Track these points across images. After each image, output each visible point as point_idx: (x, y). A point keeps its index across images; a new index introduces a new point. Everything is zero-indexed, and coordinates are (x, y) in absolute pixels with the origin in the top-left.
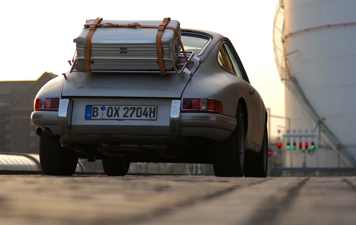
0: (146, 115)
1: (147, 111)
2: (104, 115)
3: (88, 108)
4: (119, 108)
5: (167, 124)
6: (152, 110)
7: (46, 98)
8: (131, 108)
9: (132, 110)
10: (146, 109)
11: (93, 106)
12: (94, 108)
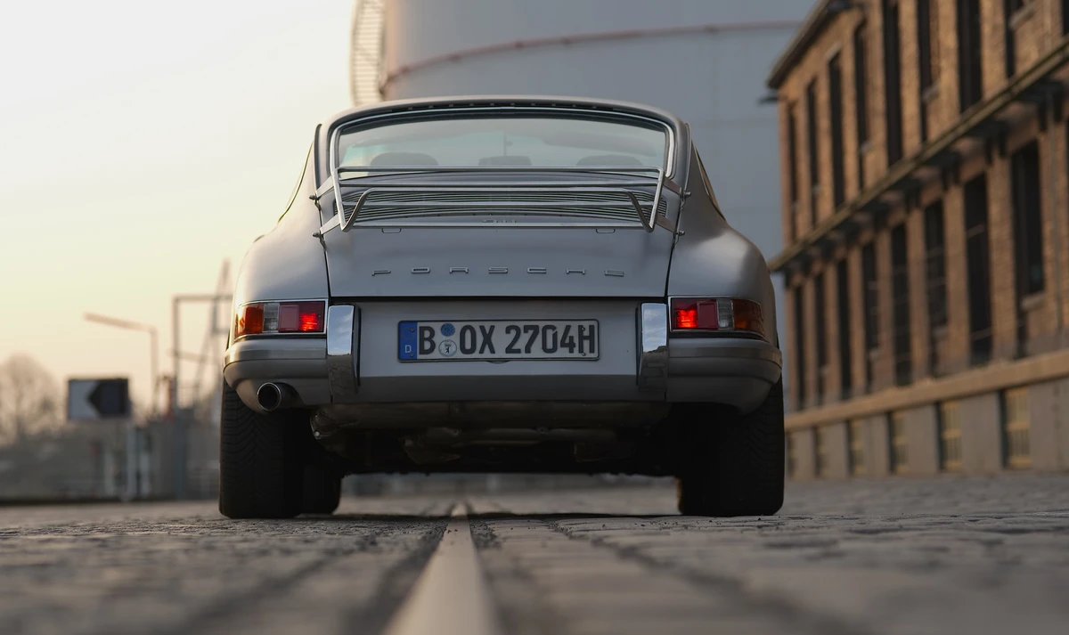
0: (571, 346)
1: (570, 334)
2: (452, 349)
3: (405, 329)
4: (492, 328)
5: (629, 369)
6: (586, 333)
7: (281, 303)
8: (526, 329)
9: (531, 332)
10: (568, 328)
11: (419, 325)
12: (422, 329)
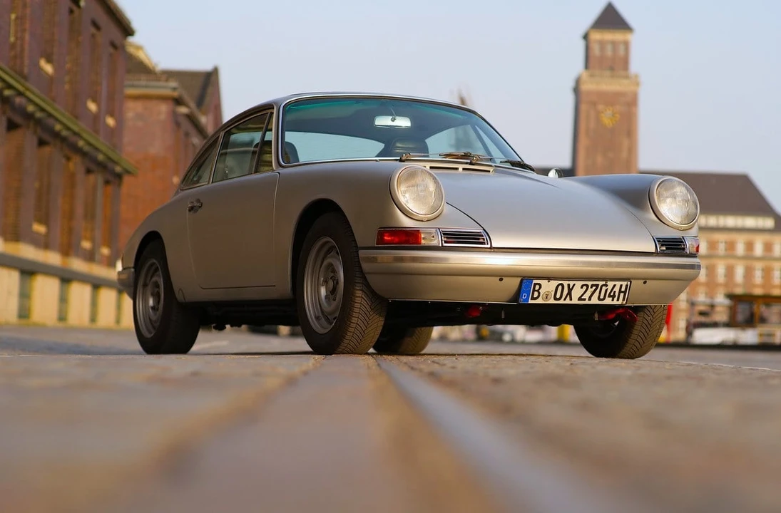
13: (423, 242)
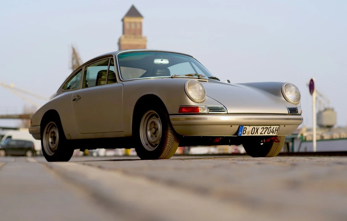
13: (200, 111)
